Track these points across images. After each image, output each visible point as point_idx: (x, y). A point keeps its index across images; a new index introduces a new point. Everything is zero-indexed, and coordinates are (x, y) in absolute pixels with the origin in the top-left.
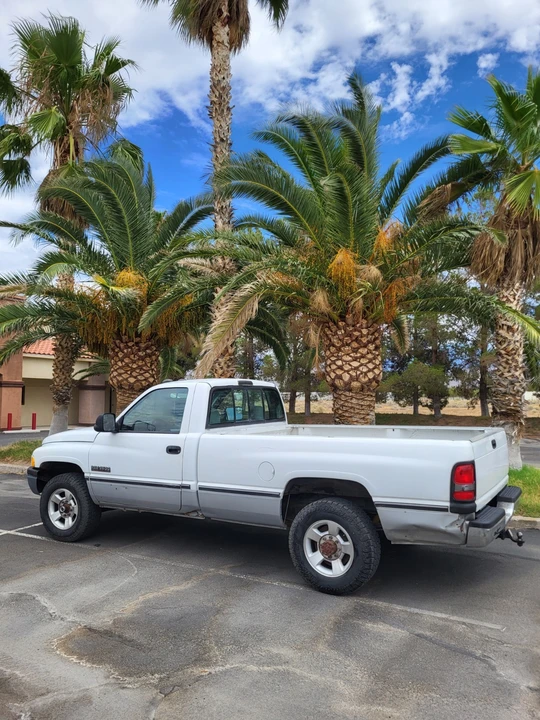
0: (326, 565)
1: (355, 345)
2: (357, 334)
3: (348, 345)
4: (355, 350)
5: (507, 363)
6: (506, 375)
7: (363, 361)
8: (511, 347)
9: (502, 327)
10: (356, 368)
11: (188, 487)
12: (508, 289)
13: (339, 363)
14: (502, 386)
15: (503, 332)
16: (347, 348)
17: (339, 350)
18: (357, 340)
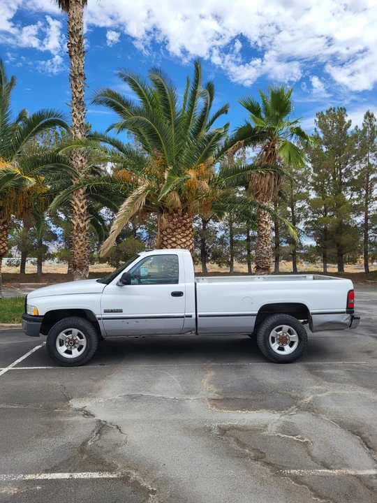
0: (281, 349)
1: (184, 228)
2: (185, 221)
3: (180, 228)
4: (183, 232)
5: (265, 241)
6: (265, 248)
7: (188, 238)
8: (267, 233)
9: (262, 222)
10: (185, 243)
11: (191, 316)
12: (266, 202)
13: (174, 239)
14: (263, 254)
15: (263, 225)
16: (179, 230)
17: (174, 231)
18: (185, 225)
